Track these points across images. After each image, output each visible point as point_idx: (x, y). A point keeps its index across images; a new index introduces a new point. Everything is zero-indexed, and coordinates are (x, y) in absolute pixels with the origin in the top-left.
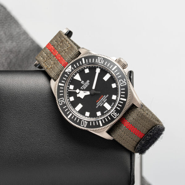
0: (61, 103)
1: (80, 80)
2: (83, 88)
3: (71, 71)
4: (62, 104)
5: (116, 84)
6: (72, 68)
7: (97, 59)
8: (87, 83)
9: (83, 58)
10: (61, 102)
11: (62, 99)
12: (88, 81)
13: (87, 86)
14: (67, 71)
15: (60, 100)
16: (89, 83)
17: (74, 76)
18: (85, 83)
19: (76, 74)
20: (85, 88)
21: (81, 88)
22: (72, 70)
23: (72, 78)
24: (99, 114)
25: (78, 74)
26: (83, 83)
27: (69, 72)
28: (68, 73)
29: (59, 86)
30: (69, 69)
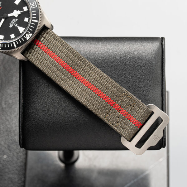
1: (18, 27)
2: (16, 20)
4: (33, 2)
6: (25, 37)
7: (2, 47)
8: (12, 25)
9: (16, 48)
11: (33, 7)
12: (11, 26)
13: (12, 22)
15: (35, 6)
16: (10, 25)
17: (24, 30)
18: (14, 25)
19: (23, 32)
20: (14, 20)
21: (17, 20)
23: (26, 28)
25: (21, 32)
26: (15, 25)
28: (29, 32)
29: (37, 19)
30: (28, 36)
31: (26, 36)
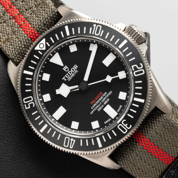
0: (27, 106)
1: (62, 65)
2: (66, 78)
3: (44, 49)
4: (29, 107)
5: (126, 72)
6: (47, 43)
7: (91, 28)
8: (73, 70)
9: (66, 25)
10: (27, 104)
11: (30, 99)
12: (76, 67)
13: (73, 75)
14: (37, 48)
15: (26, 100)
16: (78, 69)
17: (50, 57)
18: (70, 70)
19: (54, 54)
20: (70, 79)
21: (64, 78)
22: (47, 47)
23: (48, 61)
24: (95, 125)
25: (57, 54)
26: (67, 69)
27: (41, 51)
28: (39, 52)
29: (24, 76)
30: (42, 46)
31: (46, 45)
